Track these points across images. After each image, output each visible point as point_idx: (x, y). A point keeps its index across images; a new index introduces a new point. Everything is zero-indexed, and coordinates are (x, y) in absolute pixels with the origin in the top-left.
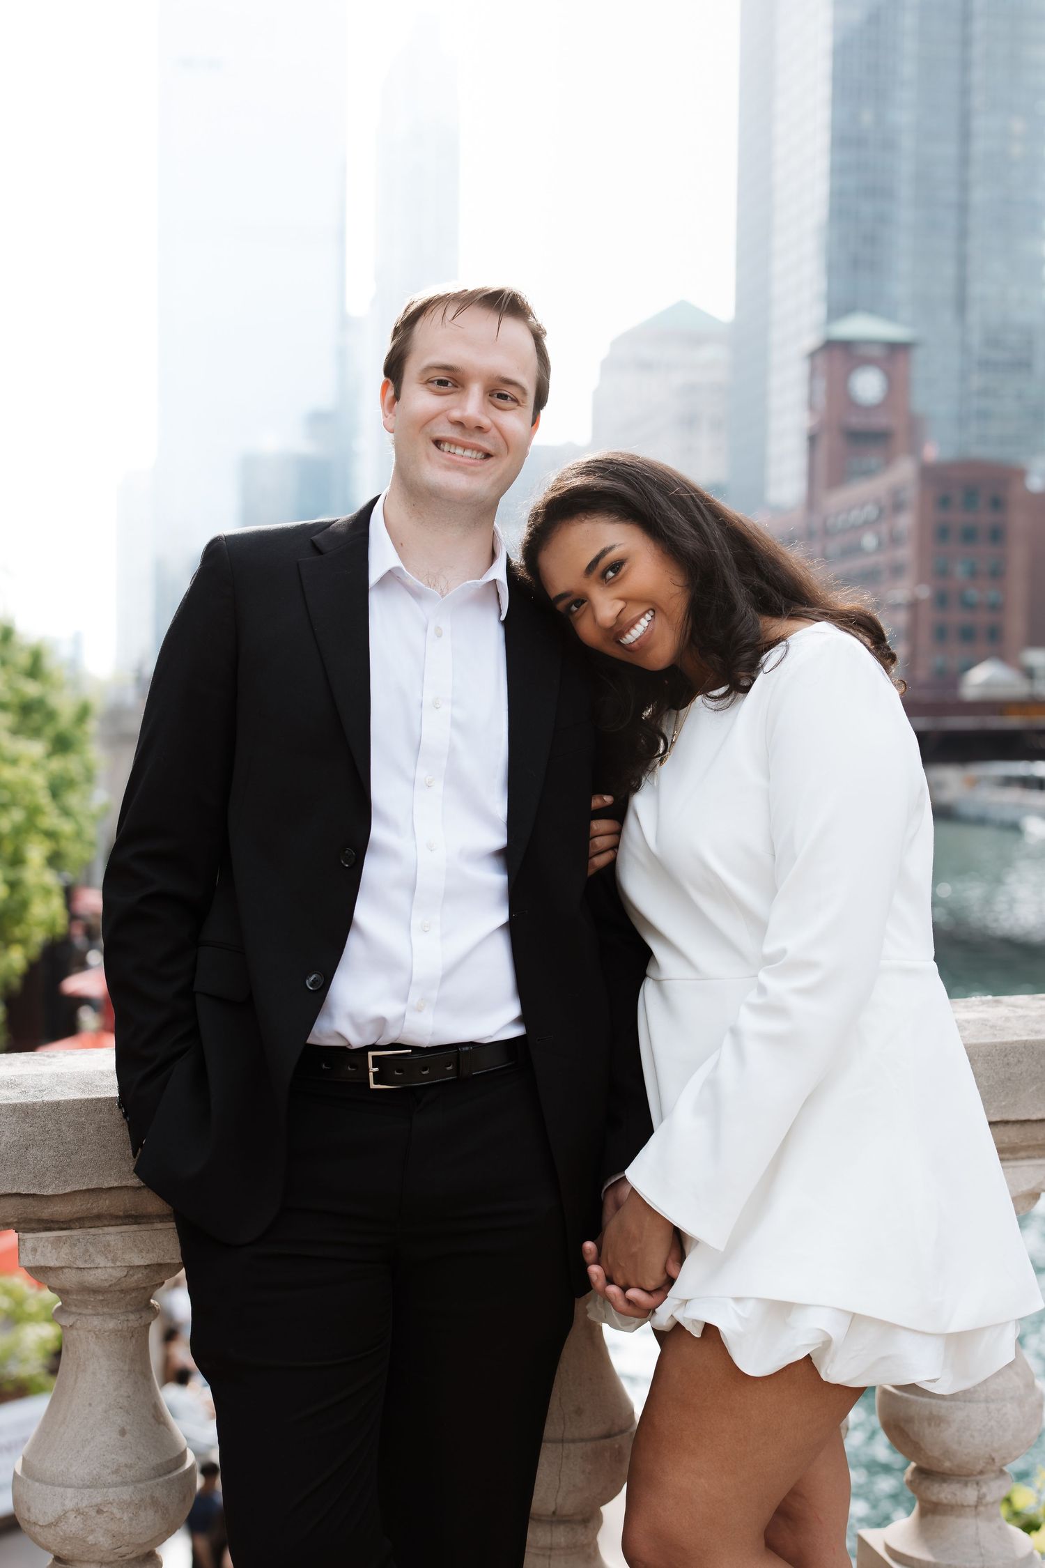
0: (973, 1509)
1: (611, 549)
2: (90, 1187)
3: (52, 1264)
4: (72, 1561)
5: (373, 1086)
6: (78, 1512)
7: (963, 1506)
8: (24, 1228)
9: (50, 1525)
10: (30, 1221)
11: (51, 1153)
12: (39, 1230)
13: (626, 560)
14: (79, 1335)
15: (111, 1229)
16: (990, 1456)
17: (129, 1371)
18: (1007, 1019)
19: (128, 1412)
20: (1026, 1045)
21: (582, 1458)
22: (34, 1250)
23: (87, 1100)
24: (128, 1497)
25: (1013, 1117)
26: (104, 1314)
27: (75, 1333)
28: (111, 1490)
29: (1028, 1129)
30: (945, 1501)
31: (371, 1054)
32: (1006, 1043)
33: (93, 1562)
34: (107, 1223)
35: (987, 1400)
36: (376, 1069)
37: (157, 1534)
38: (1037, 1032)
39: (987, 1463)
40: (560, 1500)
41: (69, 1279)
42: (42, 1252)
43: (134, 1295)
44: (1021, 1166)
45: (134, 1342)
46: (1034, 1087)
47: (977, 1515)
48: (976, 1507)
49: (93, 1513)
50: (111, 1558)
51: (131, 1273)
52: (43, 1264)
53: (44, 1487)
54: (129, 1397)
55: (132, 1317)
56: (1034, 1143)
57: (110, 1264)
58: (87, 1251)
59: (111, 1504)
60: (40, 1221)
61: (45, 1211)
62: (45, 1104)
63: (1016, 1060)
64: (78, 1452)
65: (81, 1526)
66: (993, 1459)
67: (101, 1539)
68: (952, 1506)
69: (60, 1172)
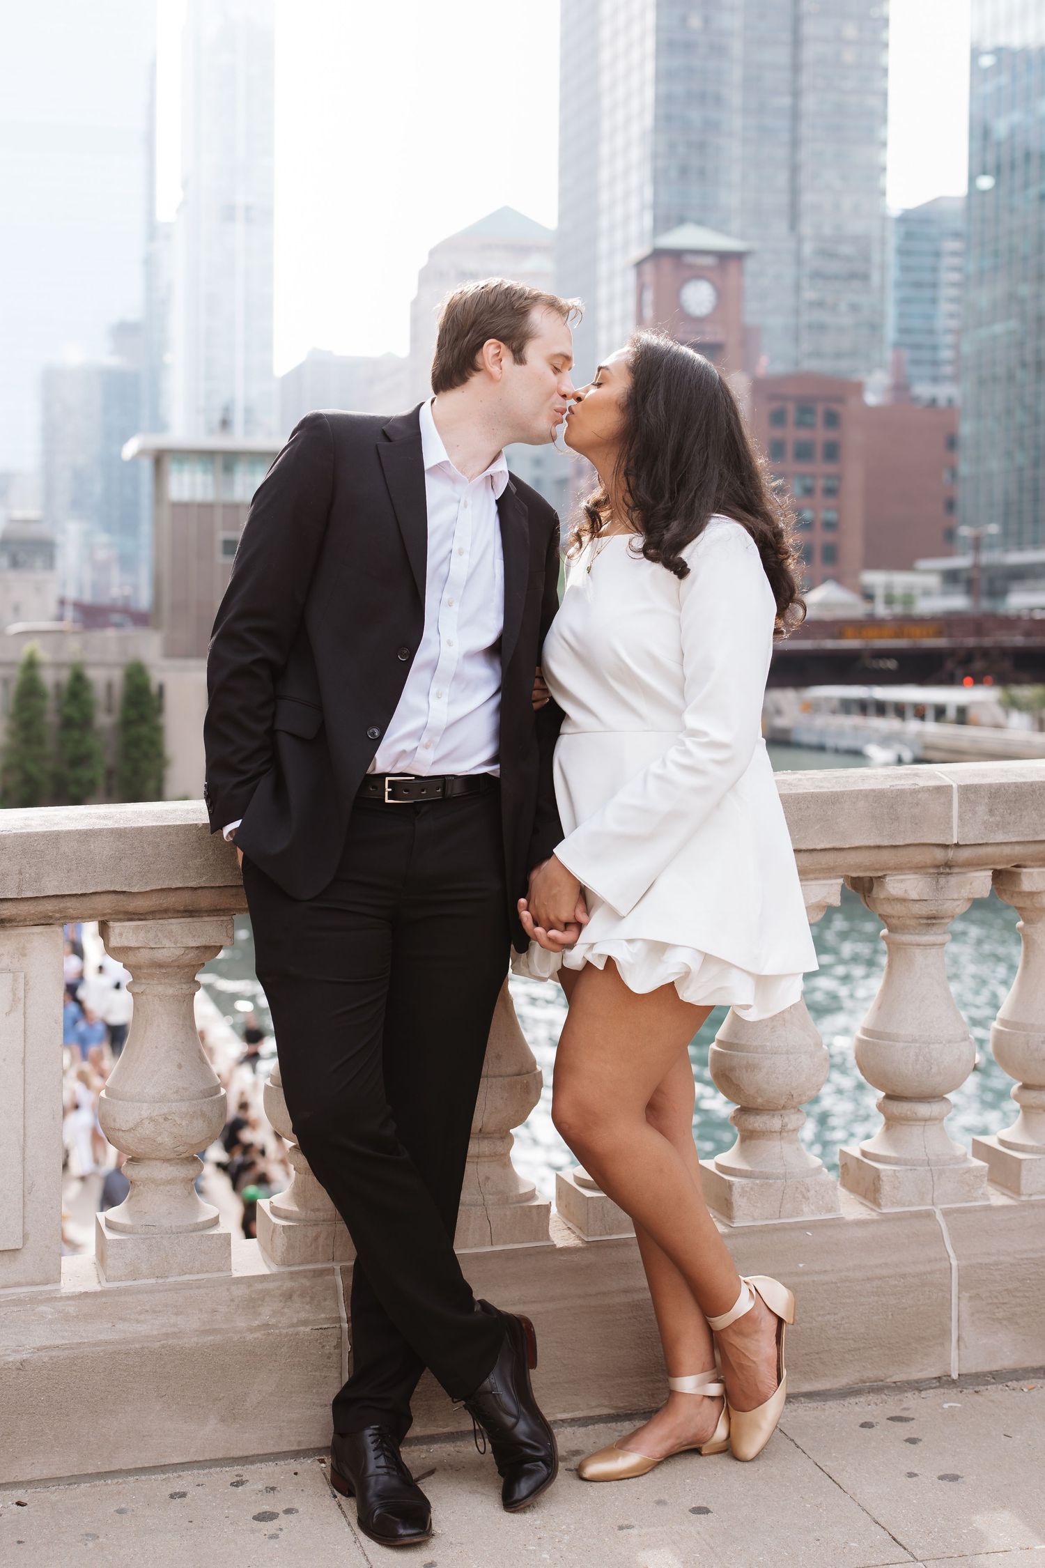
0: (779, 1134)
2: (164, 887)
3: (132, 945)
4: (143, 1159)
5: (386, 800)
6: (151, 1119)
7: (771, 1132)
8: (114, 919)
9: (129, 1130)
10: (117, 912)
12: (125, 920)
14: (147, 999)
16: (790, 1093)
17: (183, 1025)
18: (800, 780)
19: (183, 1053)
20: (813, 795)
21: (501, 1088)
22: (121, 934)
23: (162, 826)
24: (186, 1110)
25: (803, 847)
26: (165, 984)
27: (144, 997)
28: (174, 1104)
29: (815, 856)
30: (758, 1129)
31: (386, 779)
32: (799, 794)
33: (159, 1159)
34: (171, 916)
35: (787, 1053)
36: (390, 790)
38: (821, 787)
39: (788, 1099)
40: (484, 1119)
41: (144, 956)
42: (126, 936)
43: (186, 970)
44: (810, 885)
45: (185, 1005)
46: (817, 826)
47: (782, 1139)
48: (781, 1132)
49: (162, 1121)
50: (172, 1156)
51: (186, 952)
52: (126, 945)
53: (126, 1103)
54: (183, 1043)
55: (184, 986)
56: (819, 867)
57: (173, 945)
58: (157, 936)
59: (174, 1114)
60: (126, 913)
61: (131, 904)
63: (805, 806)
64: (149, 1079)
65: (153, 1130)
66: (792, 1096)
67: (165, 1139)
68: (764, 1132)
69: (142, 876)
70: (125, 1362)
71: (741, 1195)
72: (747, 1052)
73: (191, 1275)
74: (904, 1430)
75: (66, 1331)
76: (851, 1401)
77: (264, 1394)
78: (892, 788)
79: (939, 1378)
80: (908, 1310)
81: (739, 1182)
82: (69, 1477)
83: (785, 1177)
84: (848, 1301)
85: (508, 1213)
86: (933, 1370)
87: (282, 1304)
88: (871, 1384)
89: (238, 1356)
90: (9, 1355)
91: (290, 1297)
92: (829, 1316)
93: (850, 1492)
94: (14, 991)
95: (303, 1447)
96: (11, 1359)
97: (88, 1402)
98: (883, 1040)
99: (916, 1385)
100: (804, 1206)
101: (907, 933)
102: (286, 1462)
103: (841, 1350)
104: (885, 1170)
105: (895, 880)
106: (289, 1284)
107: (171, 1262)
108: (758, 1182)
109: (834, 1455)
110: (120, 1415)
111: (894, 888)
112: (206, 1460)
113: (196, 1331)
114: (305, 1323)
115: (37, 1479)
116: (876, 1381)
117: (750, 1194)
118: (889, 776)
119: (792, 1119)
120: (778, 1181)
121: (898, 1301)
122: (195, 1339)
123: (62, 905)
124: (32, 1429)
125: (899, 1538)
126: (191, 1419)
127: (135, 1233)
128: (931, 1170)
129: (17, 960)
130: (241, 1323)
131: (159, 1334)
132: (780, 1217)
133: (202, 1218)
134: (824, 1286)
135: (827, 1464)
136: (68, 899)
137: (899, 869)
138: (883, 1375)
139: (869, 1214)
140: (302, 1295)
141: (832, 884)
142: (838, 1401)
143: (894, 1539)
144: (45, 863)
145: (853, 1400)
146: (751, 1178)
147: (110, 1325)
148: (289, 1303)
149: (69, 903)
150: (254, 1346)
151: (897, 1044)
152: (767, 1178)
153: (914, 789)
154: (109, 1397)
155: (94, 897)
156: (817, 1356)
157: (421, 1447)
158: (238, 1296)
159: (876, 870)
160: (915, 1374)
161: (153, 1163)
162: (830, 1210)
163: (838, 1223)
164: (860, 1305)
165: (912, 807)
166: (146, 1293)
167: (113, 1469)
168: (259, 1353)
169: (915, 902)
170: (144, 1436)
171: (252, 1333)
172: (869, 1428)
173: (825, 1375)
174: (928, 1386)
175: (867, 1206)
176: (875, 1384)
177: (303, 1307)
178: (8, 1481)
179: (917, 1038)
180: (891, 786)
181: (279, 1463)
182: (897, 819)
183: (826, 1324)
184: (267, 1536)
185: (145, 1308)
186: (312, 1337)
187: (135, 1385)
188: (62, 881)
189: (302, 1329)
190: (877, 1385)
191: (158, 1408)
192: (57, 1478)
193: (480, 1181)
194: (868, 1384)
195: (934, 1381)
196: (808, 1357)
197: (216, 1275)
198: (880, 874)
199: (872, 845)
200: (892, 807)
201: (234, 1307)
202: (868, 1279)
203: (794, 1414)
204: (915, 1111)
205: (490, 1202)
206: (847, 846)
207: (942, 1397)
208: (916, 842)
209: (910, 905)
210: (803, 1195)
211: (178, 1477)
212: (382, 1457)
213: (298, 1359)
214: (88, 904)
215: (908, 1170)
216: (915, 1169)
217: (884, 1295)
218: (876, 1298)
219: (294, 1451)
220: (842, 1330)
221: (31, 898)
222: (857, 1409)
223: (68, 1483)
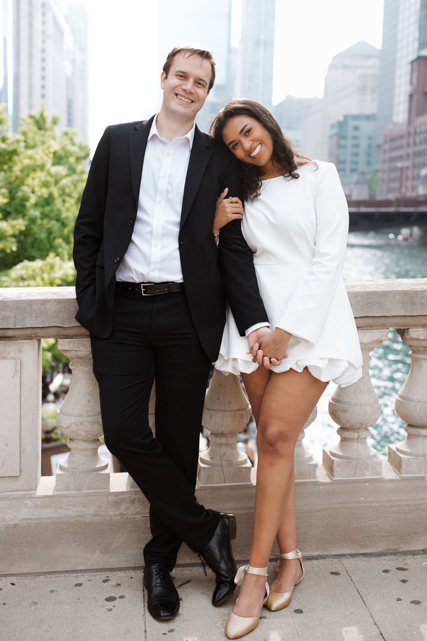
1: (247, 125)
3: (68, 349)
4: (74, 439)
5: (143, 295)
6: (75, 424)
7: (353, 439)
8: (59, 338)
9: (67, 428)
10: (61, 335)
11: (66, 314)
12: (64, 339)
13: (252, 129)
15: (85, 339)
16: (361, 423)
17: (92, 383)
18: (371, 285)
19: (91, 396)
21: (230, 416)
22: (62, 344)
24: (90, 420)
25: (370, 315)
26: (84, 366)
27: (75, 371)
28: (85, 418)
29: (376, 319)
30: (348, 437)
31: (142, 285)
32: (368, 291)
33: (80, 440)
36: (144, 290)
37: (99, 432)
38: (379, 289)
39: (361, 425)
40: (223, 429)
41: (73, 354)
42: (65, 345)
44: (374, 332)
46: (377, 306)
47: (358, 442)
48: (358, 439)
49: (79, 424)
50: (86, 439)
52: (65, 349)
53: (65, 416)
54: (91, 391)
56: (378, 324)
57: (85, 350)
58: (78, 345)
59: (85, 422)
60: (64, 335)
61: (65, 332)
62: (65, 299)
63: (371, 297)
64: (76, 406)
65: (76, 428)
66: (362, 424)
67: (82, 433)
68: (350, 439)
69: (69, 320)
70: (60, 526)
71: (337, 466)
72: (343, 404)
73: (92, 490)
74: (402, 575)
75: (36, 512)
76: (382, 558)
77: (120, 543)
78: (412, 290)
79: (423, 550)
80: (410, 520)
81: (337, 460)
82: (35, 573)
83: (358, 459)
84: (383, 515)
85: (232, 470)
86: (421, 546)
87: (129, 505)
88: (392, 551)
89: (109, 526)
90: (10, 521)
91: (134, 502)
92: (373, 521)
93: (368, 607)
94: (16, 367)
95: (137, 566)
96: (11, 523)
97: (44, 542)
98: (406, 400)
99: (413, 553)
100: (366, 472)
101: (420, 354)
102: (130, 571)
103: (379, 536)
104: (404, 458)
105: (413, 330)
106: (134, 496)
107: (83, 484)
108: (345, 461)
109: (367, 586)
110: (58, 548)
111: (413, 334)
112: (95, 569)
113: (91, 515)
114: (139, 513)
115: (22, 573)
116: (394, 550)
117: (342, 466)
118: (412, 284)
119: (363, 434)
120: (355, 461)
121: (405, 516)
122: (90, 518)
123: (34, 331)
124: (20, 552)
125: (384, 634)
126: (88, 551)
127: (69, 471)
128: (425, 459)
129: (17, 354)
130: (111, 512)
131: (75, 516)
132: (354, 477)
133: (99, 466)
134: (372, 508)
135: (362, 590)
136: (37, 329)
137: (415, 326)
138: (398, 548)
139: (396, 477)
140: (139, 501)
141: (384, 332)
142: (376, 558)
143: (381, 634)
144: (26, 313)
145: (383, 558)
146: (342, 458)
147: (55, 510)
148: (133, 505)
149: (38, 331)
150: (116, 522)
151: (412, 403)
152: (350, 459)
153: (423, 291)
154: (53, 541)
155: (48, 329)
156: (367, 538)
157: (189, 568)
158: (111, 501)
159: (405, 326)
160: (412, 548)
161: (78, 441)
162: (378, 474)
163: (381, 480)
164: (388, 517)
165: (421, 299)
166: (72, 497)
167: (54, 570)
168: (118, 526)
169: (423, 341)
170: (68, 558)
171: (115, 517)
172: (387, 573)
173: (371, 546)
174: (418, 553)
175: (396, 472)
176: (394, 551)
177: (139, 507)
178: (10, 573)
179: (421, 401)
180: (412, 289)
181: (126, 572)
182: (414, 304)
183: (372, 525)
184: (107, 610)
185: (70, 503)
186: (141, 520)
187: (64, 537)
188: (33, 321)
189: (137, 516)
190: (395, 552)
191: (74, 547)
192: (31, 573)
193: (221, 455)
194: (390, 551)
195: (421, 551)
196: (363, 538)
197: (103, 491)
198: (406, 328)
199: (402, 315)
200: (412, 298)
201: (109, 505)
202: (392, 506)
203: (355, 563)
204: (420, 432)
205: (224, 465)
206: (390, 315)
207: (424, 559)
208: (422, 314)
209: (421, 341)
210: (366, 467)
211: (82, 576)
212: (159, 578)
213: (135, 529)
214: (46, 331)
215: (414, 458)
216: (418, 458)
217: (399, 513)
218: (396, 514)
219: (133, 567)
220: (379, 527)
221: (20, 328)
222: (384, 562)
223: (35, 575)
